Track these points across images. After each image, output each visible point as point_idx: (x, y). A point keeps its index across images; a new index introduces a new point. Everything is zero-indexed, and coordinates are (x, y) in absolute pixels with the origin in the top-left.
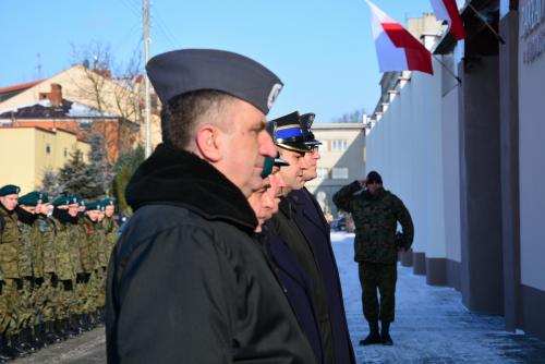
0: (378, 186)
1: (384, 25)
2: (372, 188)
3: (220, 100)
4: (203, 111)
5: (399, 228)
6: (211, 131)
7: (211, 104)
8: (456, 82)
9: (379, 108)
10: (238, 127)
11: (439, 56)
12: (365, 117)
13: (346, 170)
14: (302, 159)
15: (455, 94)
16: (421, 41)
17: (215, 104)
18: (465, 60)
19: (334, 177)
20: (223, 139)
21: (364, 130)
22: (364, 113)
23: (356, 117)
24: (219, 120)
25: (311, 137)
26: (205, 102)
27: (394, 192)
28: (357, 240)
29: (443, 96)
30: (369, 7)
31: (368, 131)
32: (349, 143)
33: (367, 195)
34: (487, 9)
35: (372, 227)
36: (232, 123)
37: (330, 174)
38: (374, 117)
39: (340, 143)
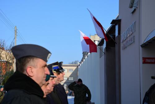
0: (81, 83)
1: (84, 38)
2: (79, 83)
3: (33, 59)
4: (28, 62)
5: (87, 95)
6: (30, 68)
7: (31, 60)
8: (104, 54)
9: (82, 60)
10: (39, 66)
11: (99, 47)
12: (78, 62)
13: (72, 78)
14: (59, 75)
15: (103, 57)
16: (94, 42)
17: (32, 60)
18: (106, 48)
19: (69, 80)
20: (34, 70)
21: (78, 66)
22: (78, 61)
23: (76, 62)
24: (33, 65)
25: (62, 69)
26: (29, 59)
27: (85, 85)
28: (75, 99)
29: (100, 58)
30: (80, 32)
31: (79, 67)
32: (74, 70)
33: (78, 86)
34: (112, 34)
35: (79, 95)
36: (37, 65)
37: (68, 79)
38: (81, 63)
39: (71, 70)
